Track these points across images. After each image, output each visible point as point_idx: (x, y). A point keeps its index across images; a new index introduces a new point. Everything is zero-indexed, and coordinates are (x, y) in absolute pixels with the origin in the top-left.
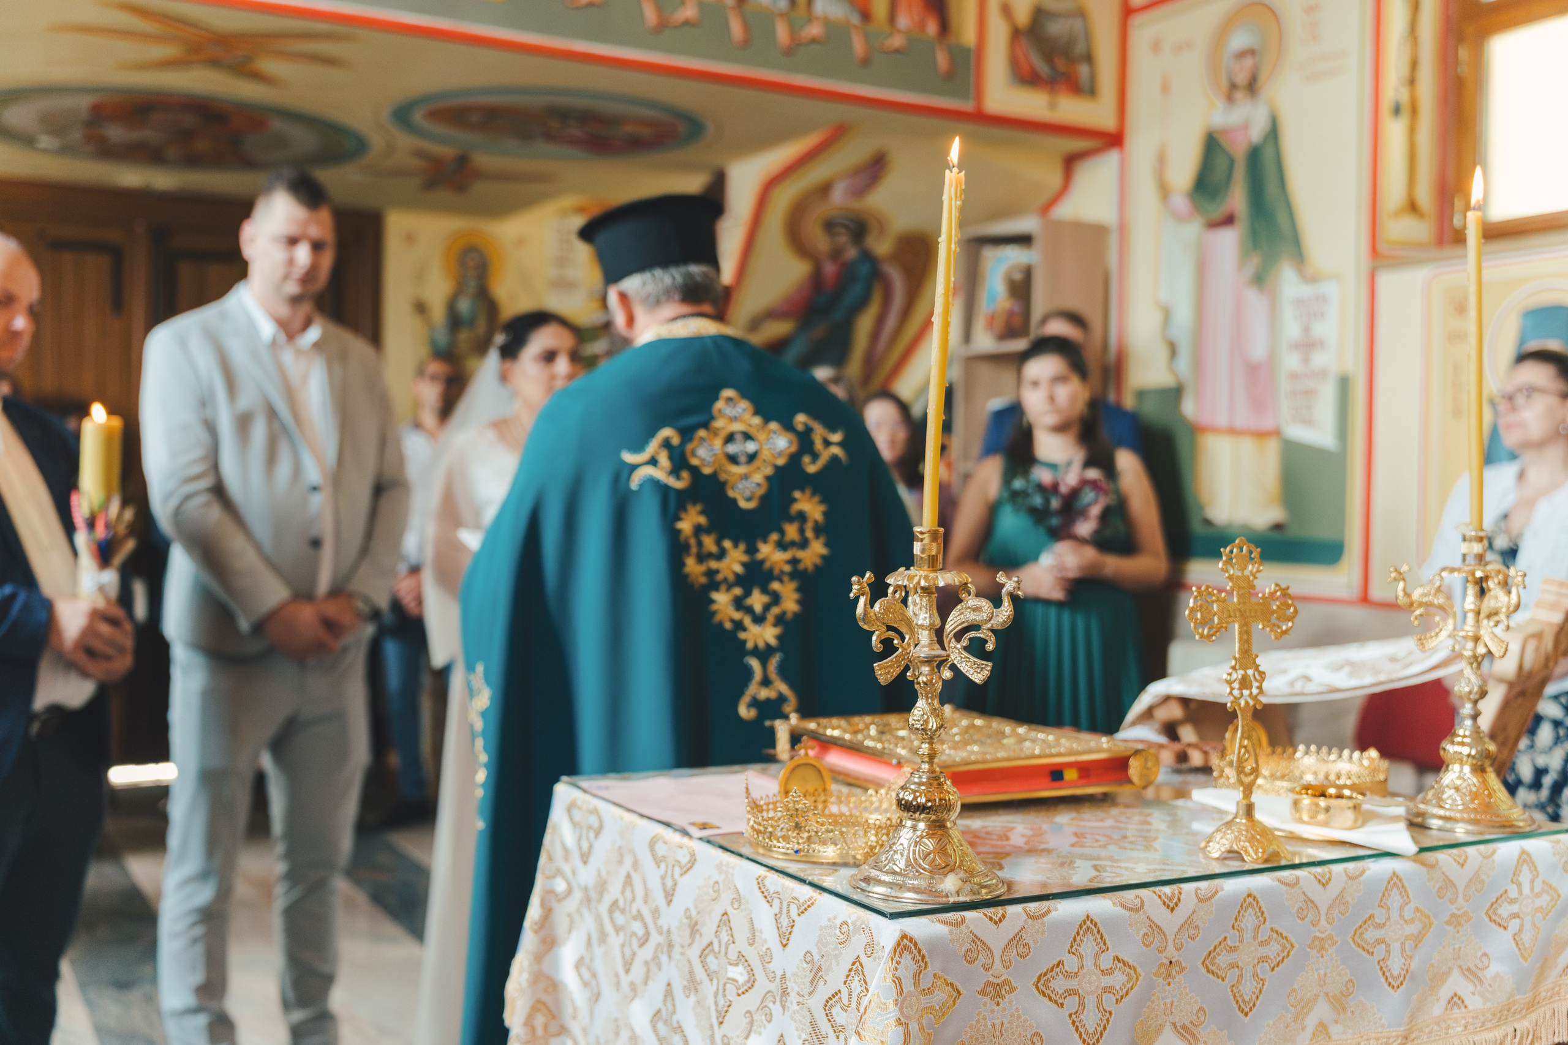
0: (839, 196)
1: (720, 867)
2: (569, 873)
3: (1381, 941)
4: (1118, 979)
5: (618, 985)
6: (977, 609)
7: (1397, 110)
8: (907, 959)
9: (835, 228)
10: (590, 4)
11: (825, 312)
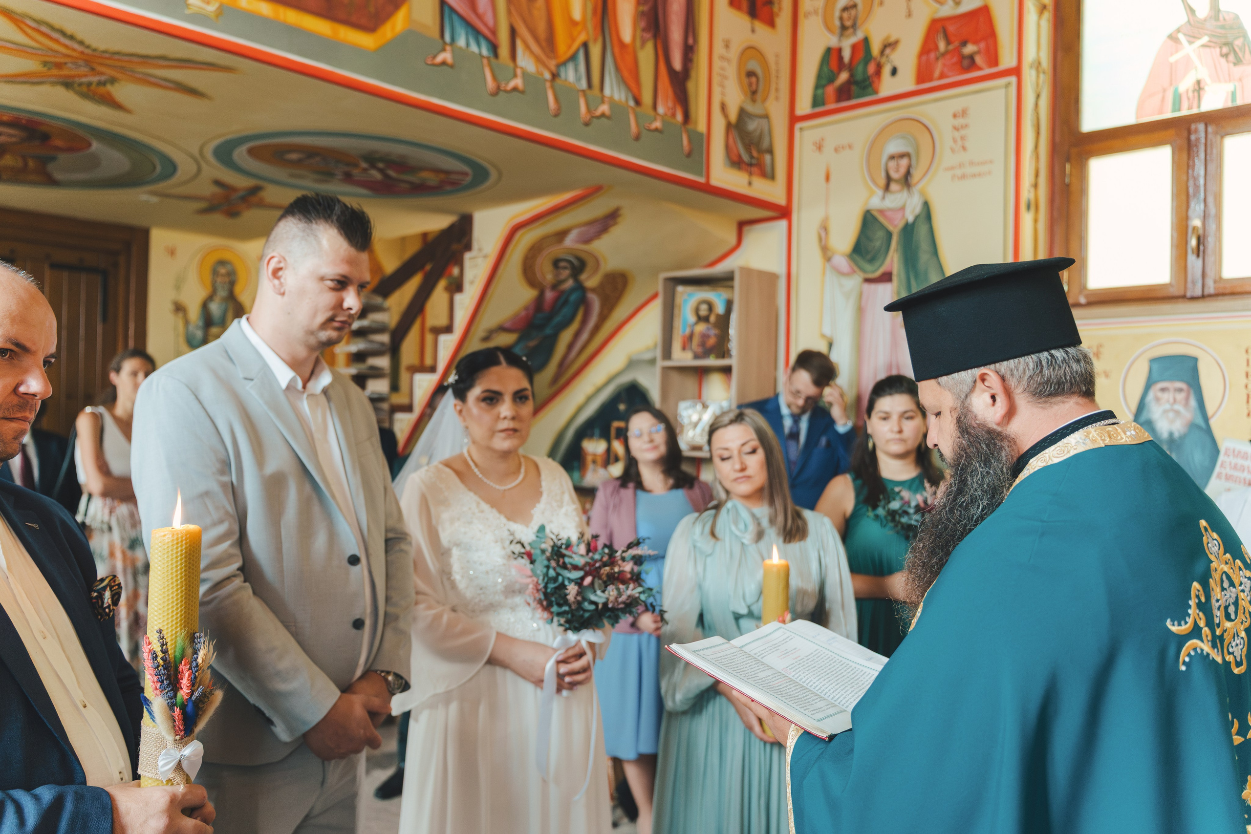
7: (1028, 208)
9: (562, 264)
10: (444, 63)
11: (541, 327)
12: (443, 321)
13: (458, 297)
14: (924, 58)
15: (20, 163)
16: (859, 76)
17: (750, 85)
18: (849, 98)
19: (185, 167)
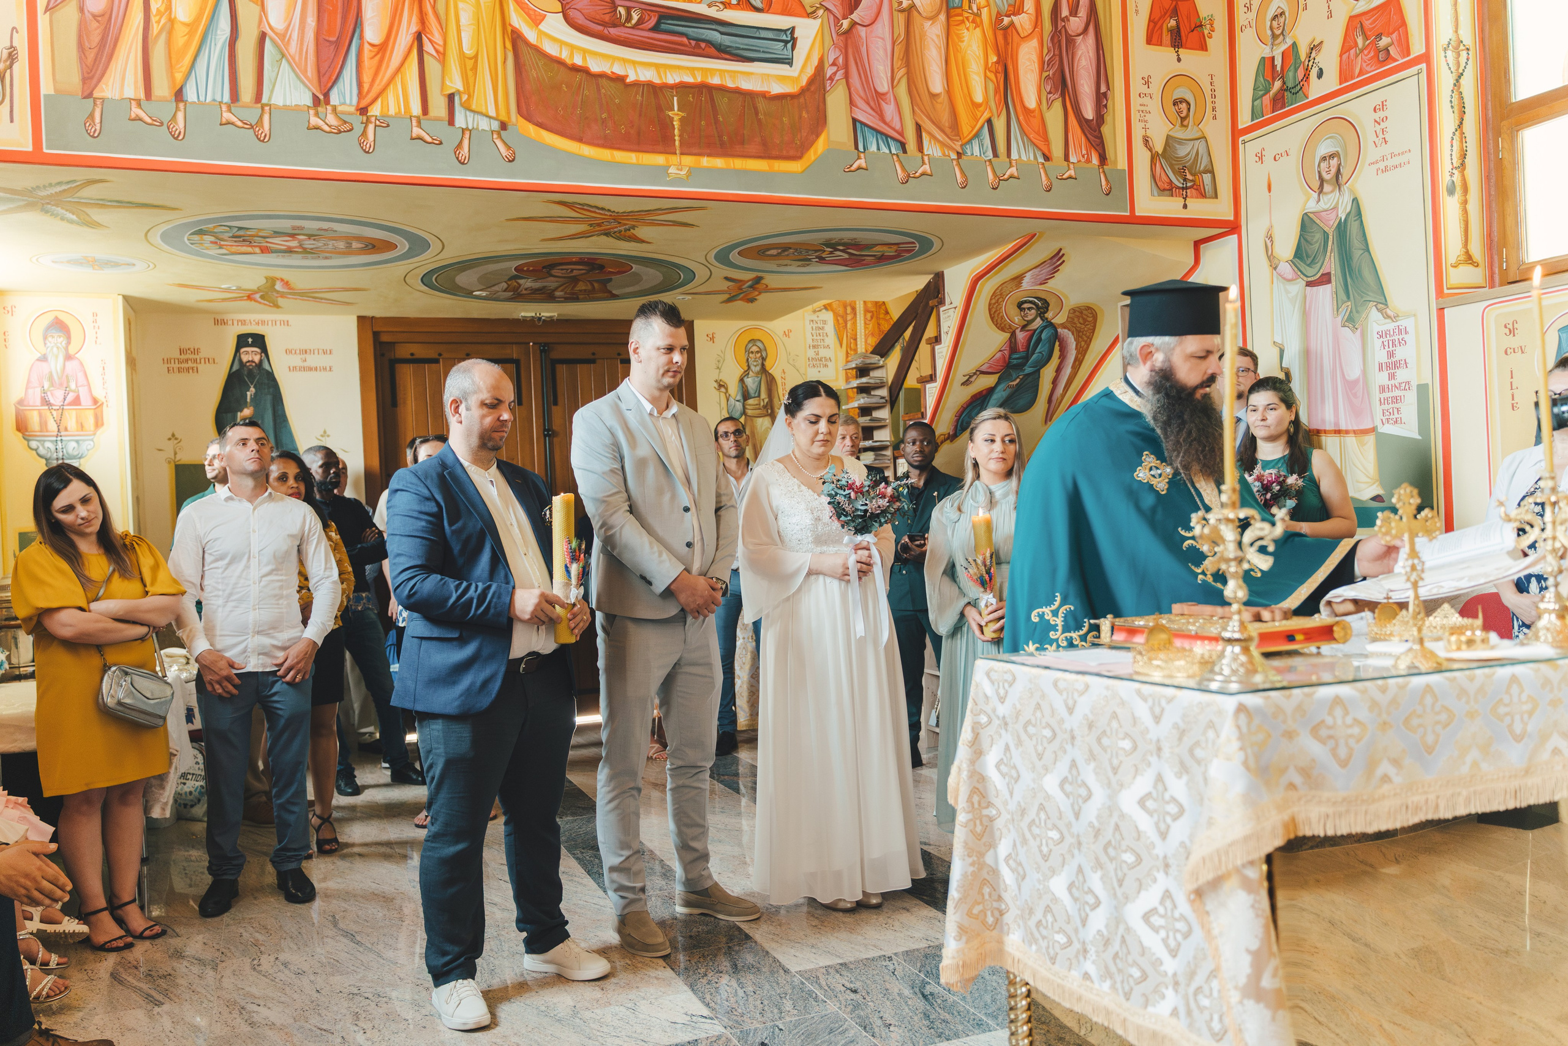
0: (1027, 283)
1: (1107, 688)
2: (990, 712)
3: (1507, 714)
4: (1356, 730)
5: (1033, 769)
6: (1262, 529)
7: (1451, 191)
8: (1243, 717)
9: (1025, 306)
10: (859, 168)
11: (1020, 367)
12: (927, 372)
13: (937, 347)
14: (1345, 56)
15: (589, 287)
16: (1290, 84)
17: (1179, 113)
18: (1283, 106)
19: (701, 273)
